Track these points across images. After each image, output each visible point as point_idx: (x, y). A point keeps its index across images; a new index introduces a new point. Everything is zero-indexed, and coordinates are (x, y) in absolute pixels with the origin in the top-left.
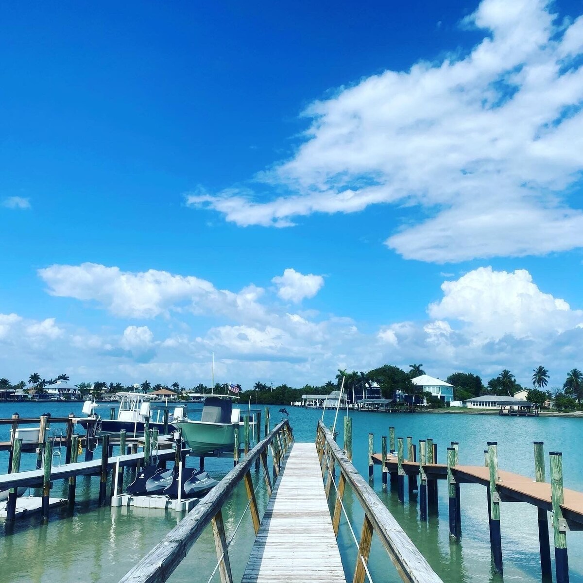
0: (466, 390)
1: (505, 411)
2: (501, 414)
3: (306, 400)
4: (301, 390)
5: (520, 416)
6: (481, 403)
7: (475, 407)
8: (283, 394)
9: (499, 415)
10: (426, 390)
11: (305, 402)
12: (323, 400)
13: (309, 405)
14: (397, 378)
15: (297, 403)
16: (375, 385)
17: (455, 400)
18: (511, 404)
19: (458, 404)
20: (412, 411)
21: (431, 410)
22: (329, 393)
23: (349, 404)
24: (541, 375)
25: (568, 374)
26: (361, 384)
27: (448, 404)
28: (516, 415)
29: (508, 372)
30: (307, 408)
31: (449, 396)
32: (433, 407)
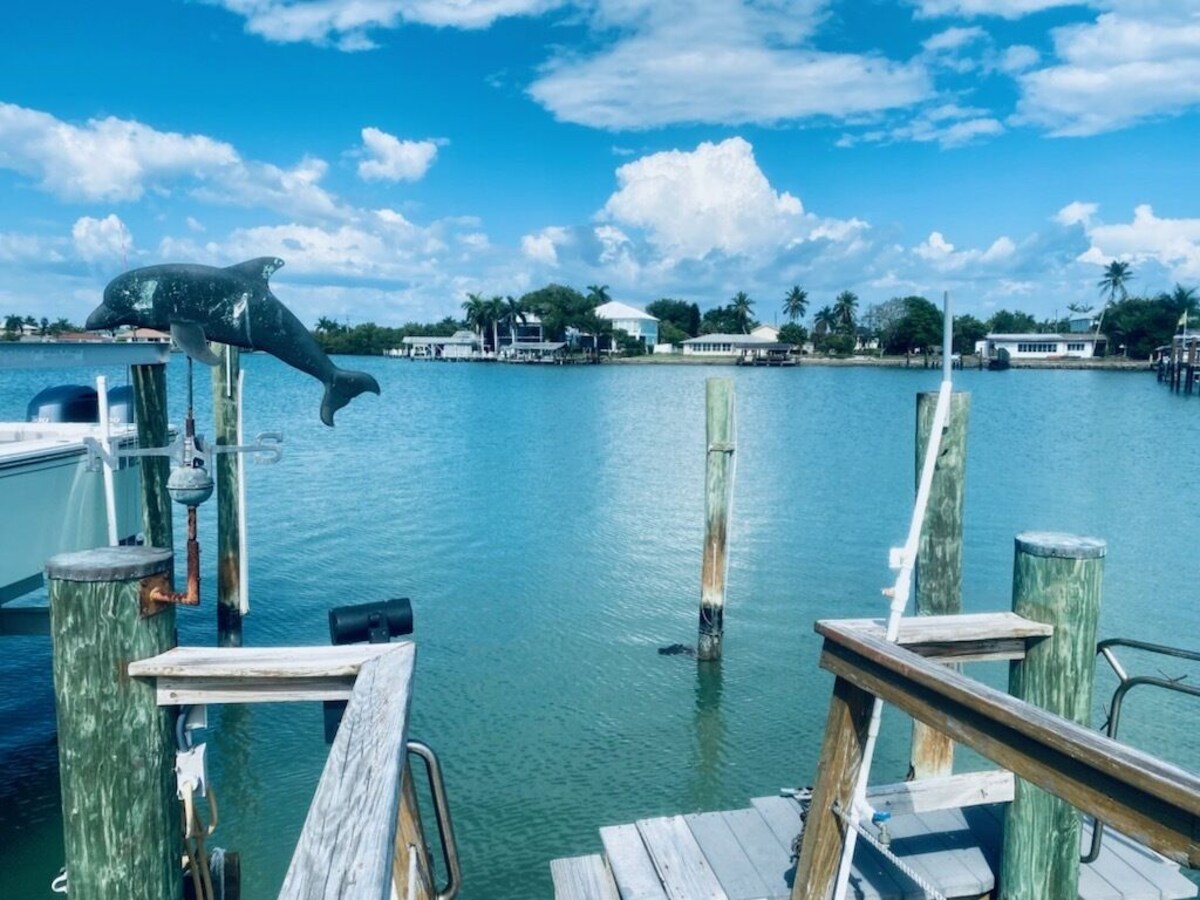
0: (678, 327)
1: (749, 359)
2: (740, 363)
3: (410, 346)
4: (400, 330)
5: (771, 365)
6: (707, 346)
7: (697, 353)
8: (369, 337)
9: (738, 364)
10: (617, 326)
11: (409, 349)
12: (442, 346)
13: (416, 354)
14: (570, 307)
15: (394, 352)
16: (532, 319)
17: (659, 343)
18: (756, 346)
19: (666, 348)
20: (596, 362)
21: (627, 359)
22: (450, 335)
23: (487, 352)
24: (797, 301)
25: (838, 299)
26: (509, 319)
27: (651, 349)
28: (764, 365)
29: (745, 296)
30: (413, 360)
31: (652, 337)
32: (630, 354)
